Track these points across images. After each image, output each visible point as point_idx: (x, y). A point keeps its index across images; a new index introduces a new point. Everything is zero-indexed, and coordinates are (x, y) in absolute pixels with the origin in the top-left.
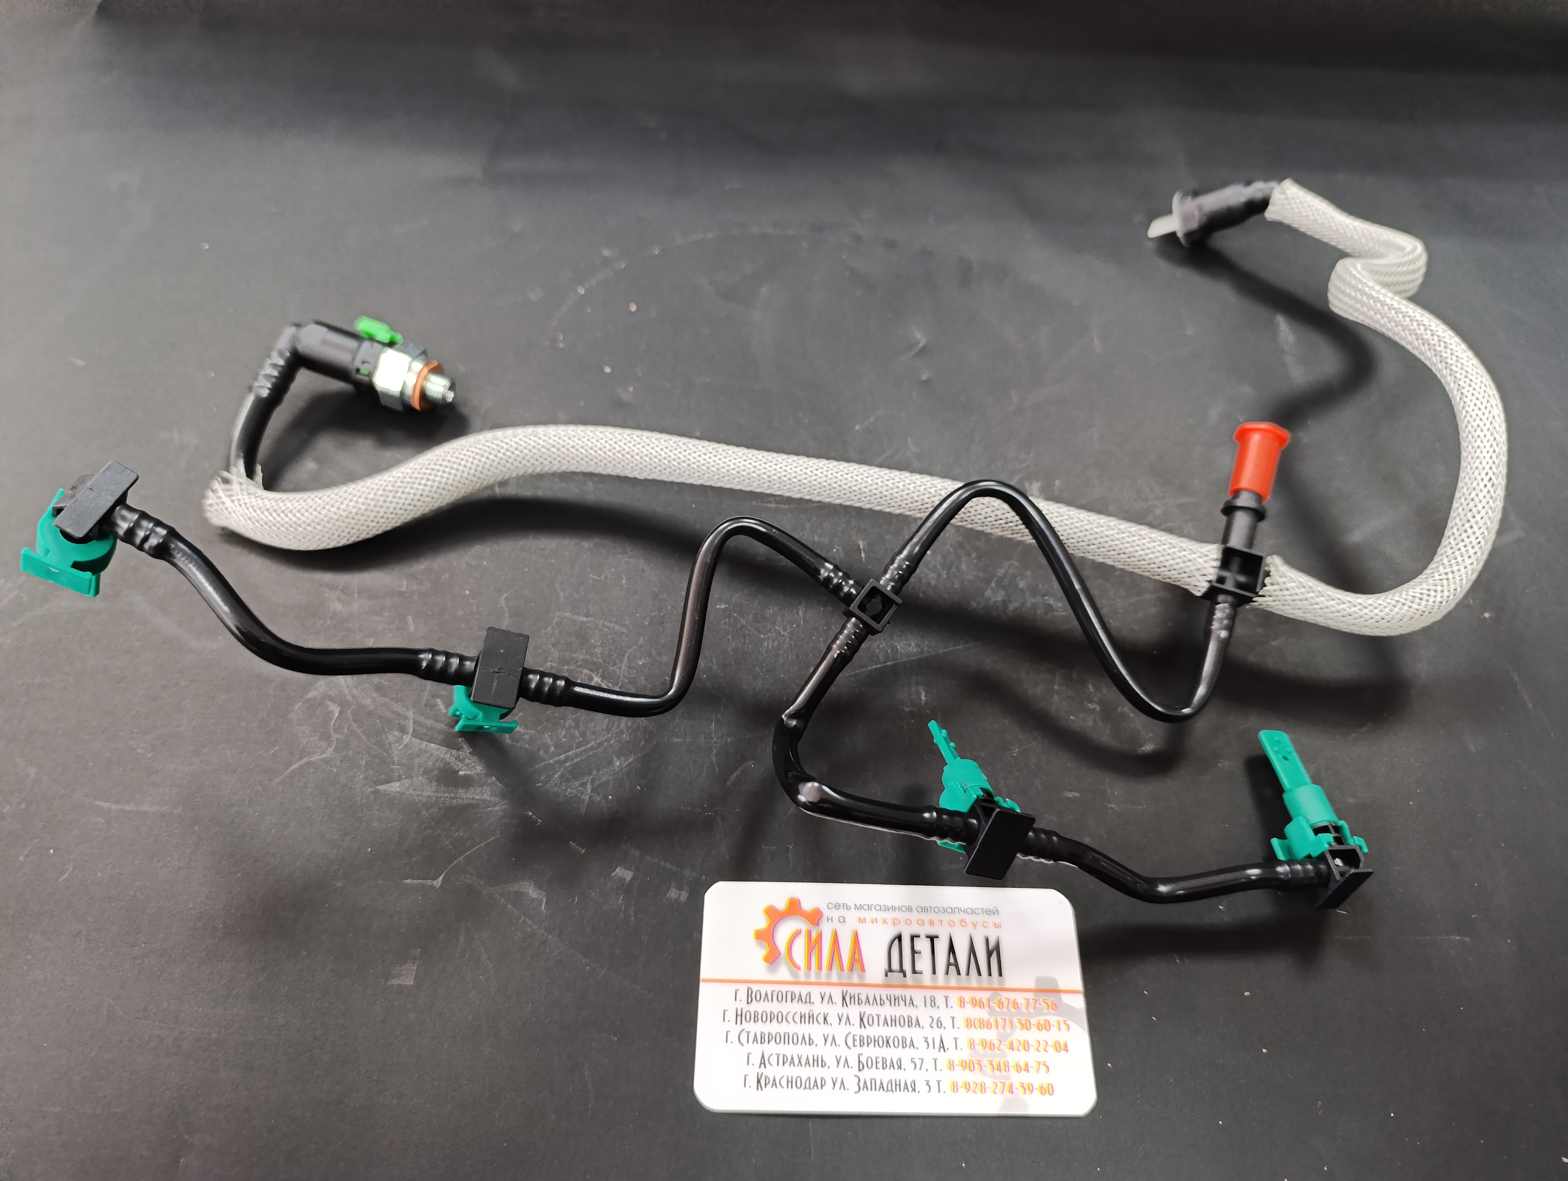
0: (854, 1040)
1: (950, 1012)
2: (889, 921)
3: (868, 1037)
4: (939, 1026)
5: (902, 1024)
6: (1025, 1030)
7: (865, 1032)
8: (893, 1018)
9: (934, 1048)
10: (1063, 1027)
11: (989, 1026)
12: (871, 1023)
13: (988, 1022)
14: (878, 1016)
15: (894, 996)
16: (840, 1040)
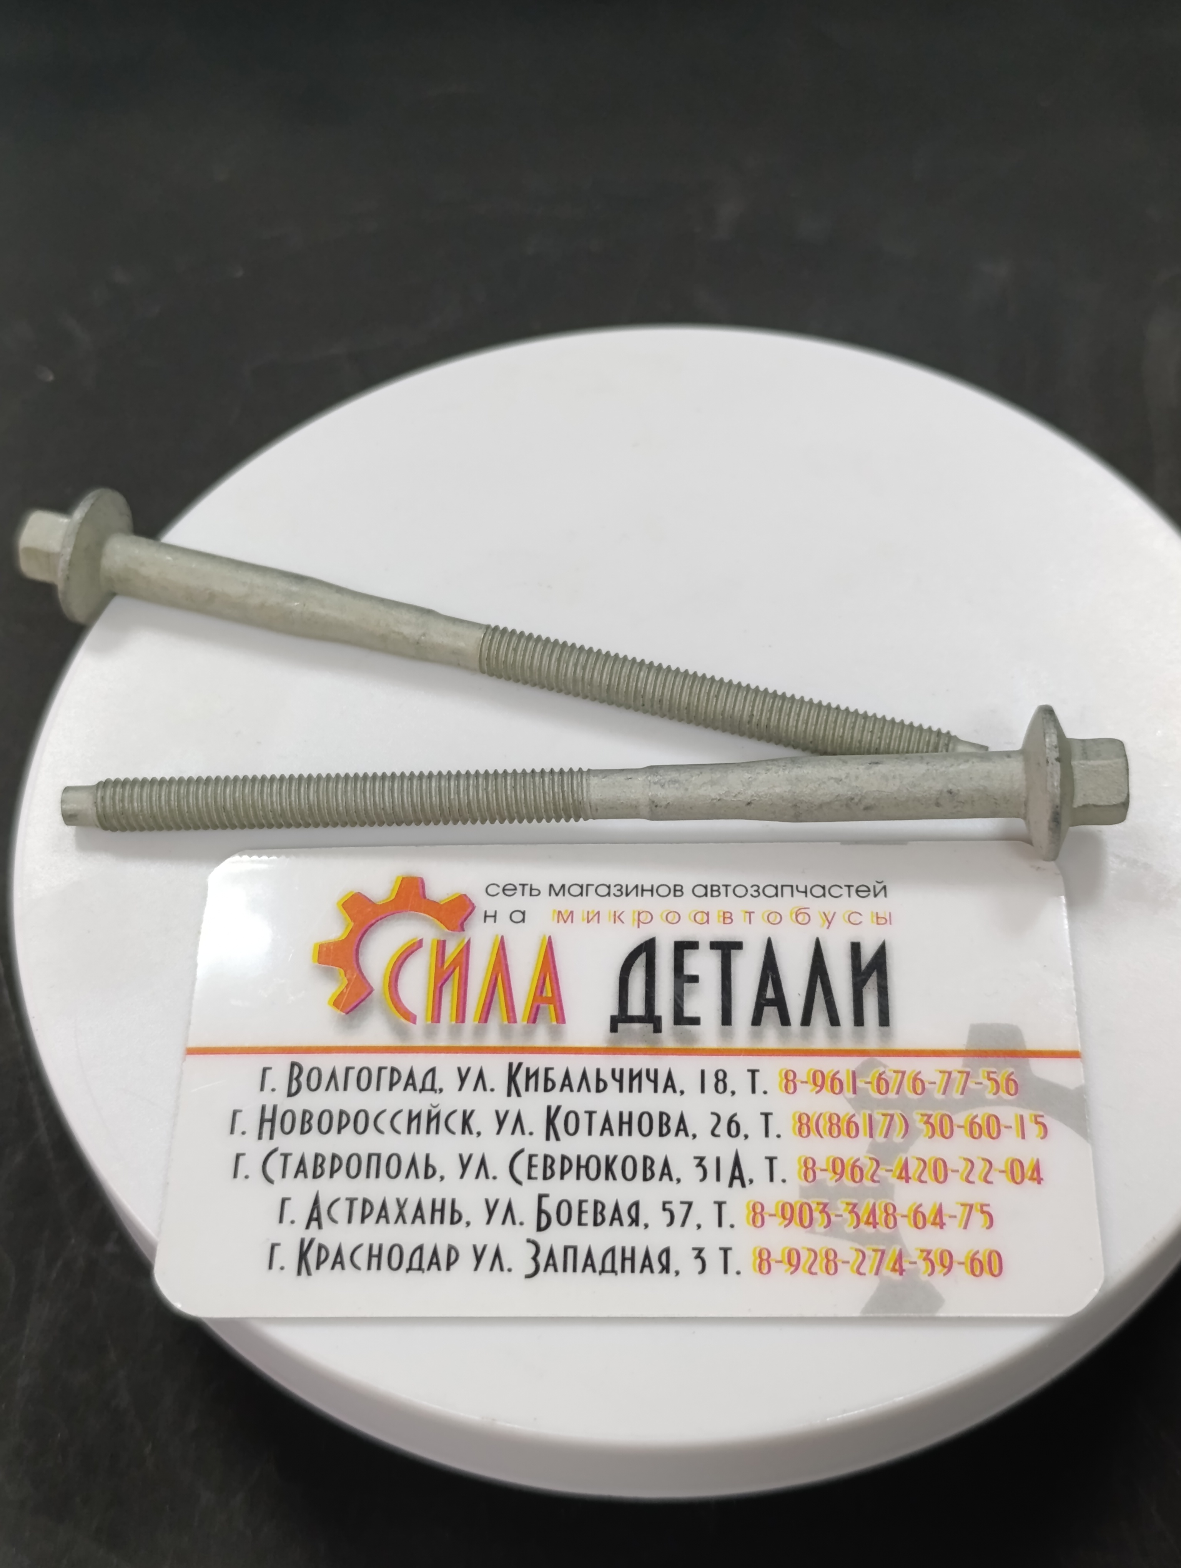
0: (531, 1166)
1: (760, 1103)
2: (628, 917)
3: (563, 1158)
4: (734, 1132)
5: (645, 1129)
6: (938, 1137)
7: (556, 1149)
8: (626, 1118)
9: (718, 1179)
10: (1032, 1129)
11: (851, 1128)
12: (572, 1129)
13: (849, 1122)
14: (591, 1114)
15: (631, 1071)
16: (498, 1165)
